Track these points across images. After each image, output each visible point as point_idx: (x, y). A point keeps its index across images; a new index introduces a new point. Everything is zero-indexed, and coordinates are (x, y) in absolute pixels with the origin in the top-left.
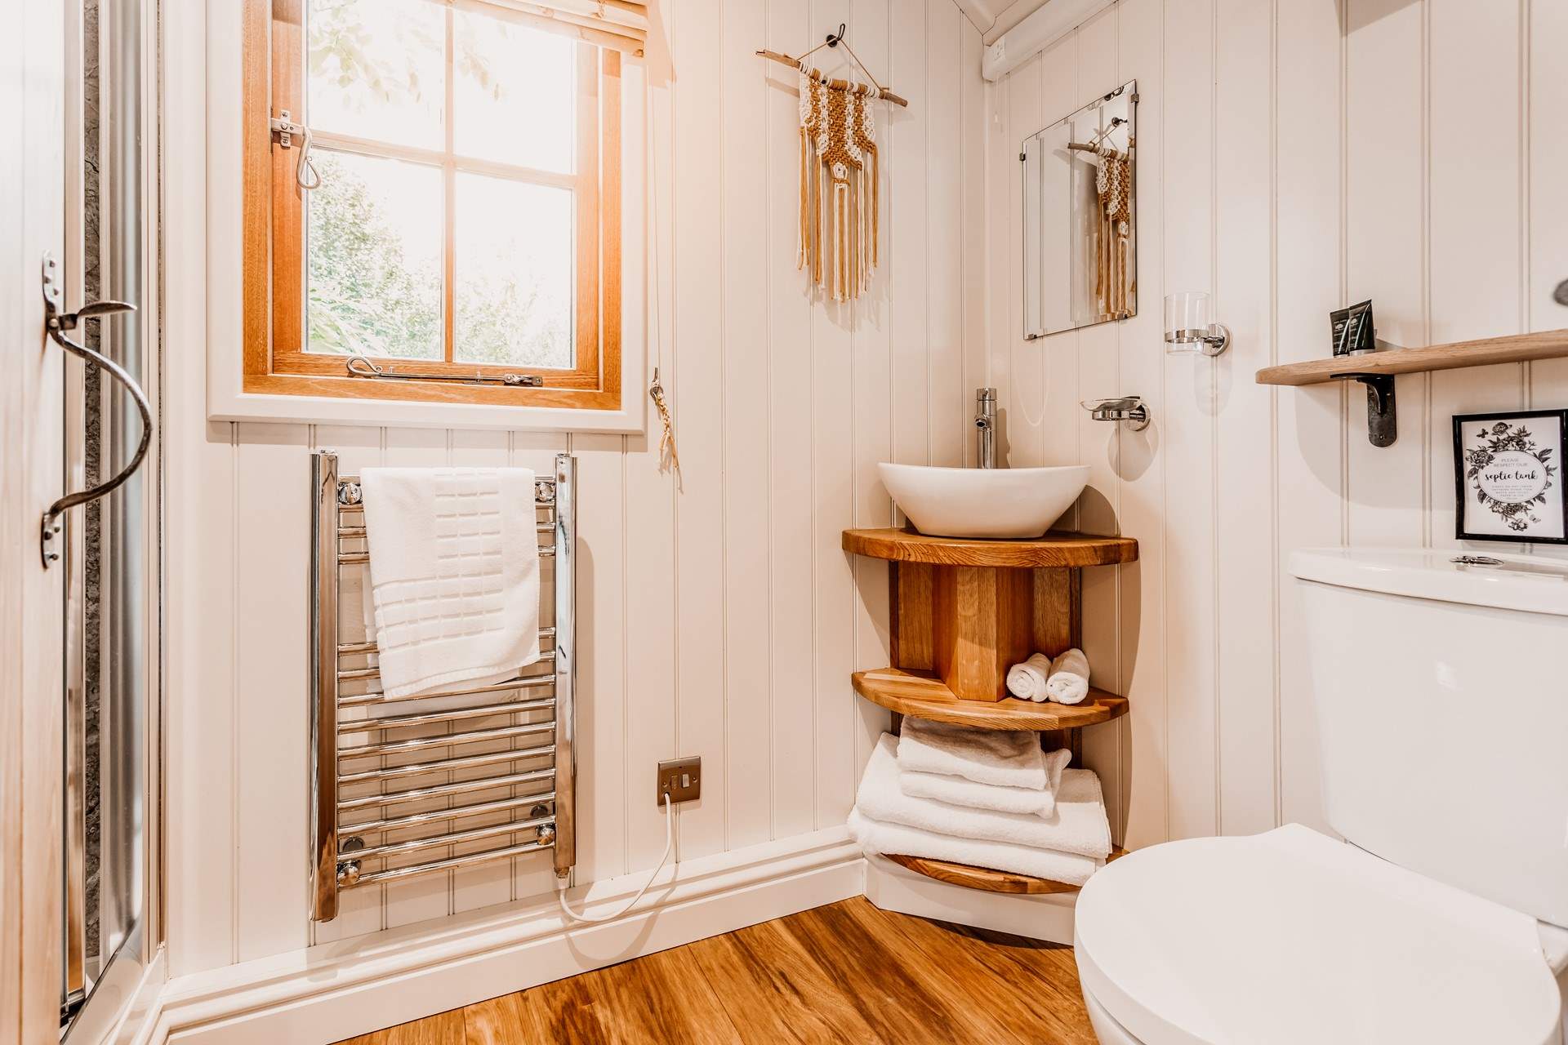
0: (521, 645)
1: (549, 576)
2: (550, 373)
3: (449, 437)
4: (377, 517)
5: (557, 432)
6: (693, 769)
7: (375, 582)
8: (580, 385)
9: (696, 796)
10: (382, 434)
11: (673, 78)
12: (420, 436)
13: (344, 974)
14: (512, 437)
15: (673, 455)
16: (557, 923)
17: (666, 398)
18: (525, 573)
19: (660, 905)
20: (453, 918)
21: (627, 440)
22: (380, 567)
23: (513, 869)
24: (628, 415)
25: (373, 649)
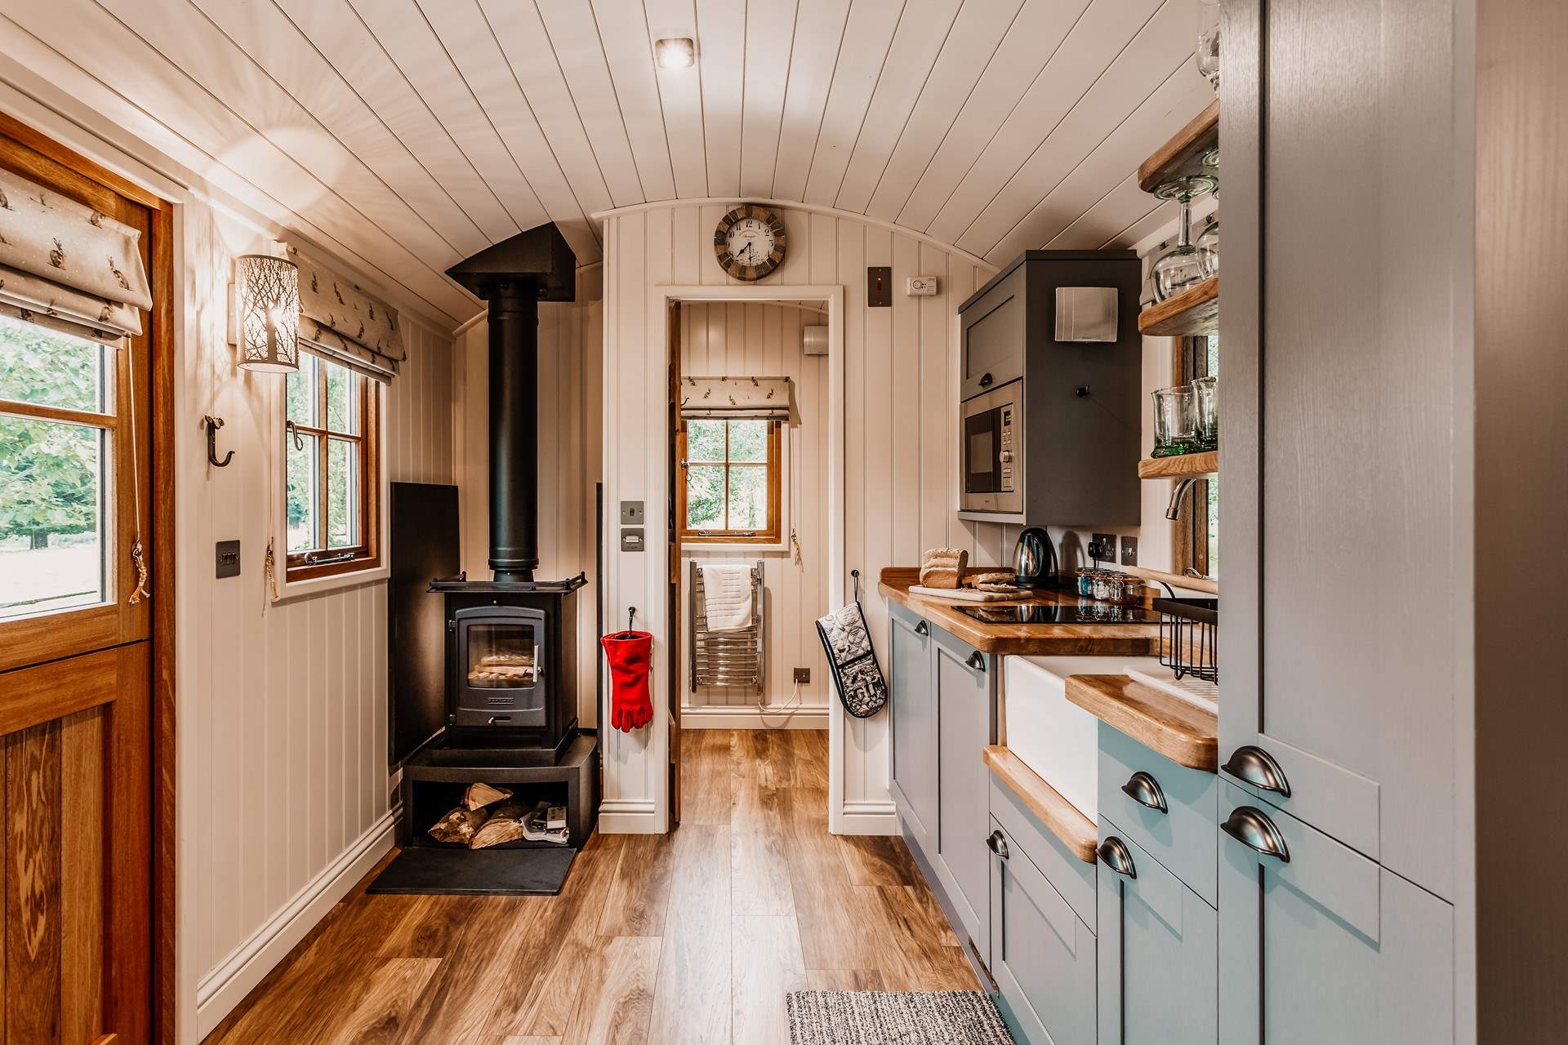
0: (746, 621)
1: (755, 600)
2: (758, 531)
3: (727, 554)
4: (707, 579)
5: (760, 552)
6: (807, 672)
7: (706, 598)
8: (768, 535)
9: (808, 682)
10: (707, 554)
11: (801, 423)
12: (718, 554)
13: (698, 711)
14: (746, 554)
15: (800, 559)
16: (758, 711)
17: (798, 538)
18: (748, 597)
19: (792, 714)
20: (727, 704)
21: (783, 554)
22: (708, 595)
23: (746, 694)
24: (782, 546)
25: (706, 617)
